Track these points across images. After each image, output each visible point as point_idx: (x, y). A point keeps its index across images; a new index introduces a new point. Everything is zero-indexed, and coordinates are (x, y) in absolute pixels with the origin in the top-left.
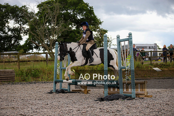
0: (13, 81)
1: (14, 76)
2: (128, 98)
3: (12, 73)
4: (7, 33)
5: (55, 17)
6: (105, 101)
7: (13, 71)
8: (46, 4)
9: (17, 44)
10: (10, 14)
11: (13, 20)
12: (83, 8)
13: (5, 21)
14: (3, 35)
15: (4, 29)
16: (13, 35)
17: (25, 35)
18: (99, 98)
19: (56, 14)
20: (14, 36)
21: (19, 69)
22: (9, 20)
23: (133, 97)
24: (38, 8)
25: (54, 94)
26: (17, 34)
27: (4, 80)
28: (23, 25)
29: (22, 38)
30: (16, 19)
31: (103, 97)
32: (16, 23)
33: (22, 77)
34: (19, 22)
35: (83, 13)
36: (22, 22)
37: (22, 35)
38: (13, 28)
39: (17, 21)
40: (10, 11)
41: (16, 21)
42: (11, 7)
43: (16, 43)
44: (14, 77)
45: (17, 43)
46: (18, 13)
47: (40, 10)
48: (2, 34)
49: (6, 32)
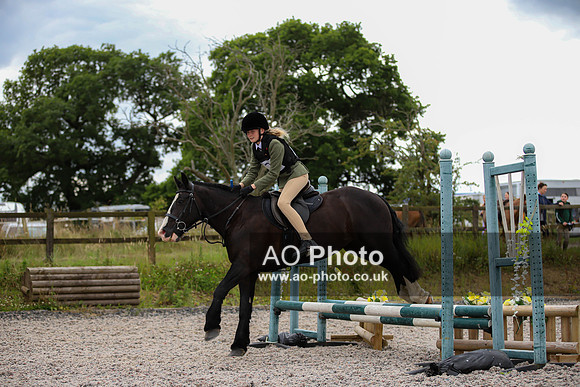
0: (133, 305)
1: (135, 287)
2: (522, 365)
3: (130, 277)
4: (110, 142)
5: (272, 90)
6: (444, 376)
7: (133, 271)
8: (241, 48)
9: (143, 180)
10: (120, 81)
11: (130, 102)
12: (361, 61)
13: (104, 102)
14: (98, 150)
15: (100, 130)
16: (130, 151)
17: (169, 149)
18: (424, 365)
19: (274, 82)
20: (134, 155)
21: (154, 263)
22: (116, 101)
23: (537, 360)
24: (211, 62)
25: (273, 348)
26: (145, 146)
27: (102, 302)
28: (165, 116)
29: (161, 158)
30: (140, 97)
31: (436, 361)
32: (139, 111)
33: (163, 292)
34: (149, 107)
35: (362, 78)
36: (160, 108)
37: (160, 149)
38: (129, 128)
39: (143, 105)
40: (120, 69)
41: (141, 105)
42: (122, 57)
43: (140, 178)
44: (138, 291)
45: (143, 177)
46: (147, 76)
47: (220, 67)
48: (93, 149)
49: (108, 139)
